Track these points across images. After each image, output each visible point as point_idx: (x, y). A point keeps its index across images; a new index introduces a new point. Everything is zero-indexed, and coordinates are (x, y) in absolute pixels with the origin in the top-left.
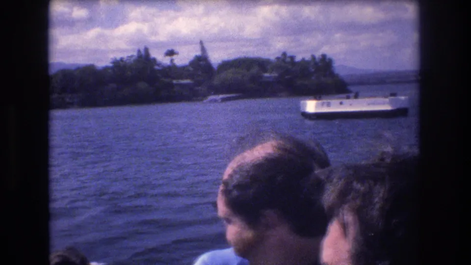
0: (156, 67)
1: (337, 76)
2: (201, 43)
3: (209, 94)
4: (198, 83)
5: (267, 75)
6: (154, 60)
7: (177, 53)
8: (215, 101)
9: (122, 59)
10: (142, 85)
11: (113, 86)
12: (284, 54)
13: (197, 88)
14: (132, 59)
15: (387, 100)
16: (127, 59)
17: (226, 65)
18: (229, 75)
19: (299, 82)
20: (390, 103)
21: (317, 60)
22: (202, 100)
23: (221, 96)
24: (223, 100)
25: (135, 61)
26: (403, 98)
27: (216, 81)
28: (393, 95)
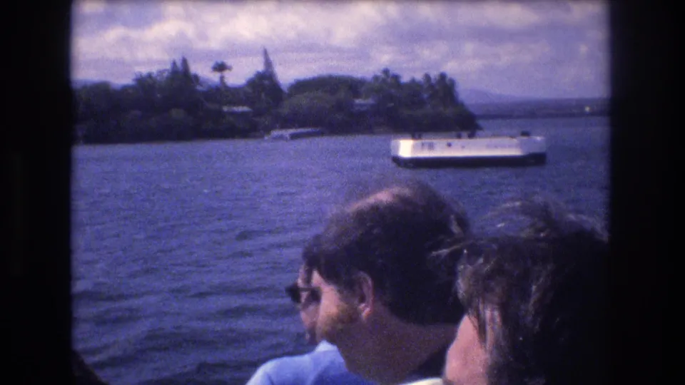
0: (199, 88)
1: (462, 105)
2: (266, 53)
3: (273, 128)
4: (258, 113)
5: (358, 101)
6: (196, 77)
7: (230, 68)
8: (281, 137)
9: (150, 76)
10: (177, 114)
11: (137, 113)
12: (386, 71)
13: (257, 119)
14: (166, 74)
15: (515, 141)
16: (158, 75)
17: (301, 86)
18: (303, 100)
19: (406, 112)
20: (521, 146)
21: (433, 81)
22: (262, 137)
23: (292, 131)
24: (294, 137)
25: (167, 78)
26: (539, 138)
27: (285, 110)
28: (525, 134)
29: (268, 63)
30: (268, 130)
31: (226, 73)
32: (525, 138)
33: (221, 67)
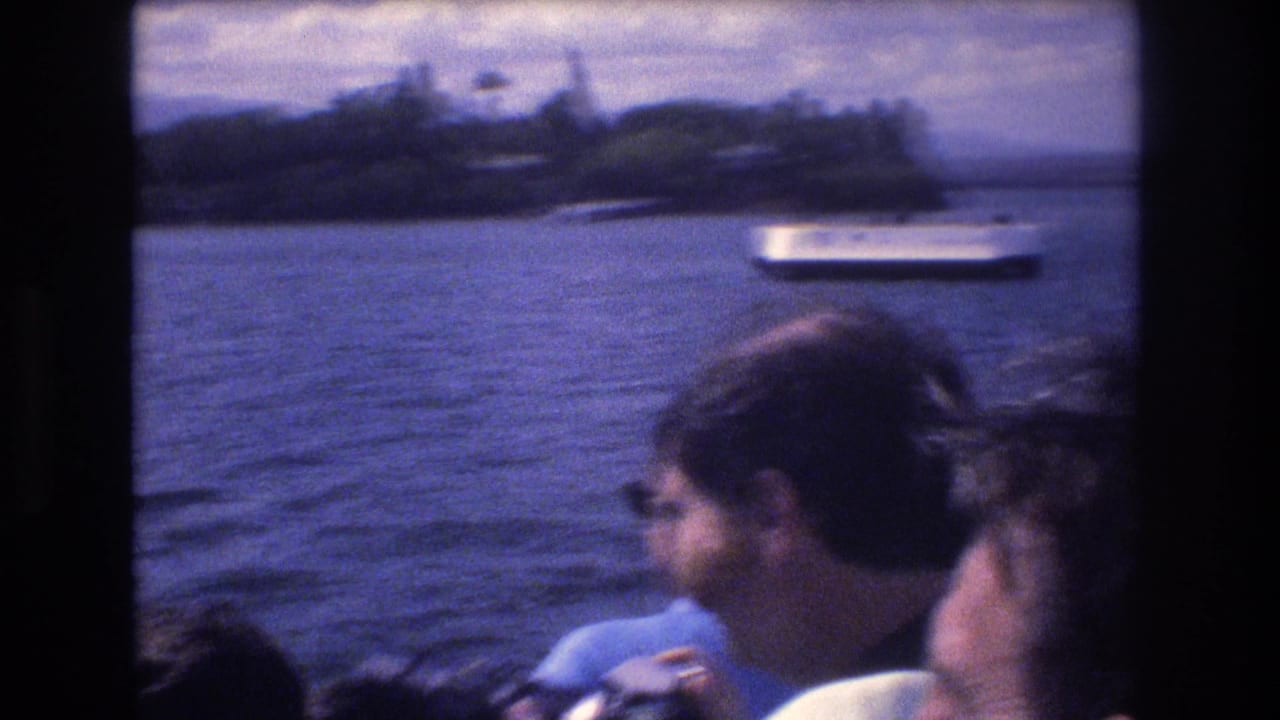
2: (574, 55)
22: (544, 212)
24: (597, 217)
28: (1002, 220)
29: (579, 75)
30: (551, 200)
31: (501, 92)
32: (1000, 228)
33: (490, 81)
